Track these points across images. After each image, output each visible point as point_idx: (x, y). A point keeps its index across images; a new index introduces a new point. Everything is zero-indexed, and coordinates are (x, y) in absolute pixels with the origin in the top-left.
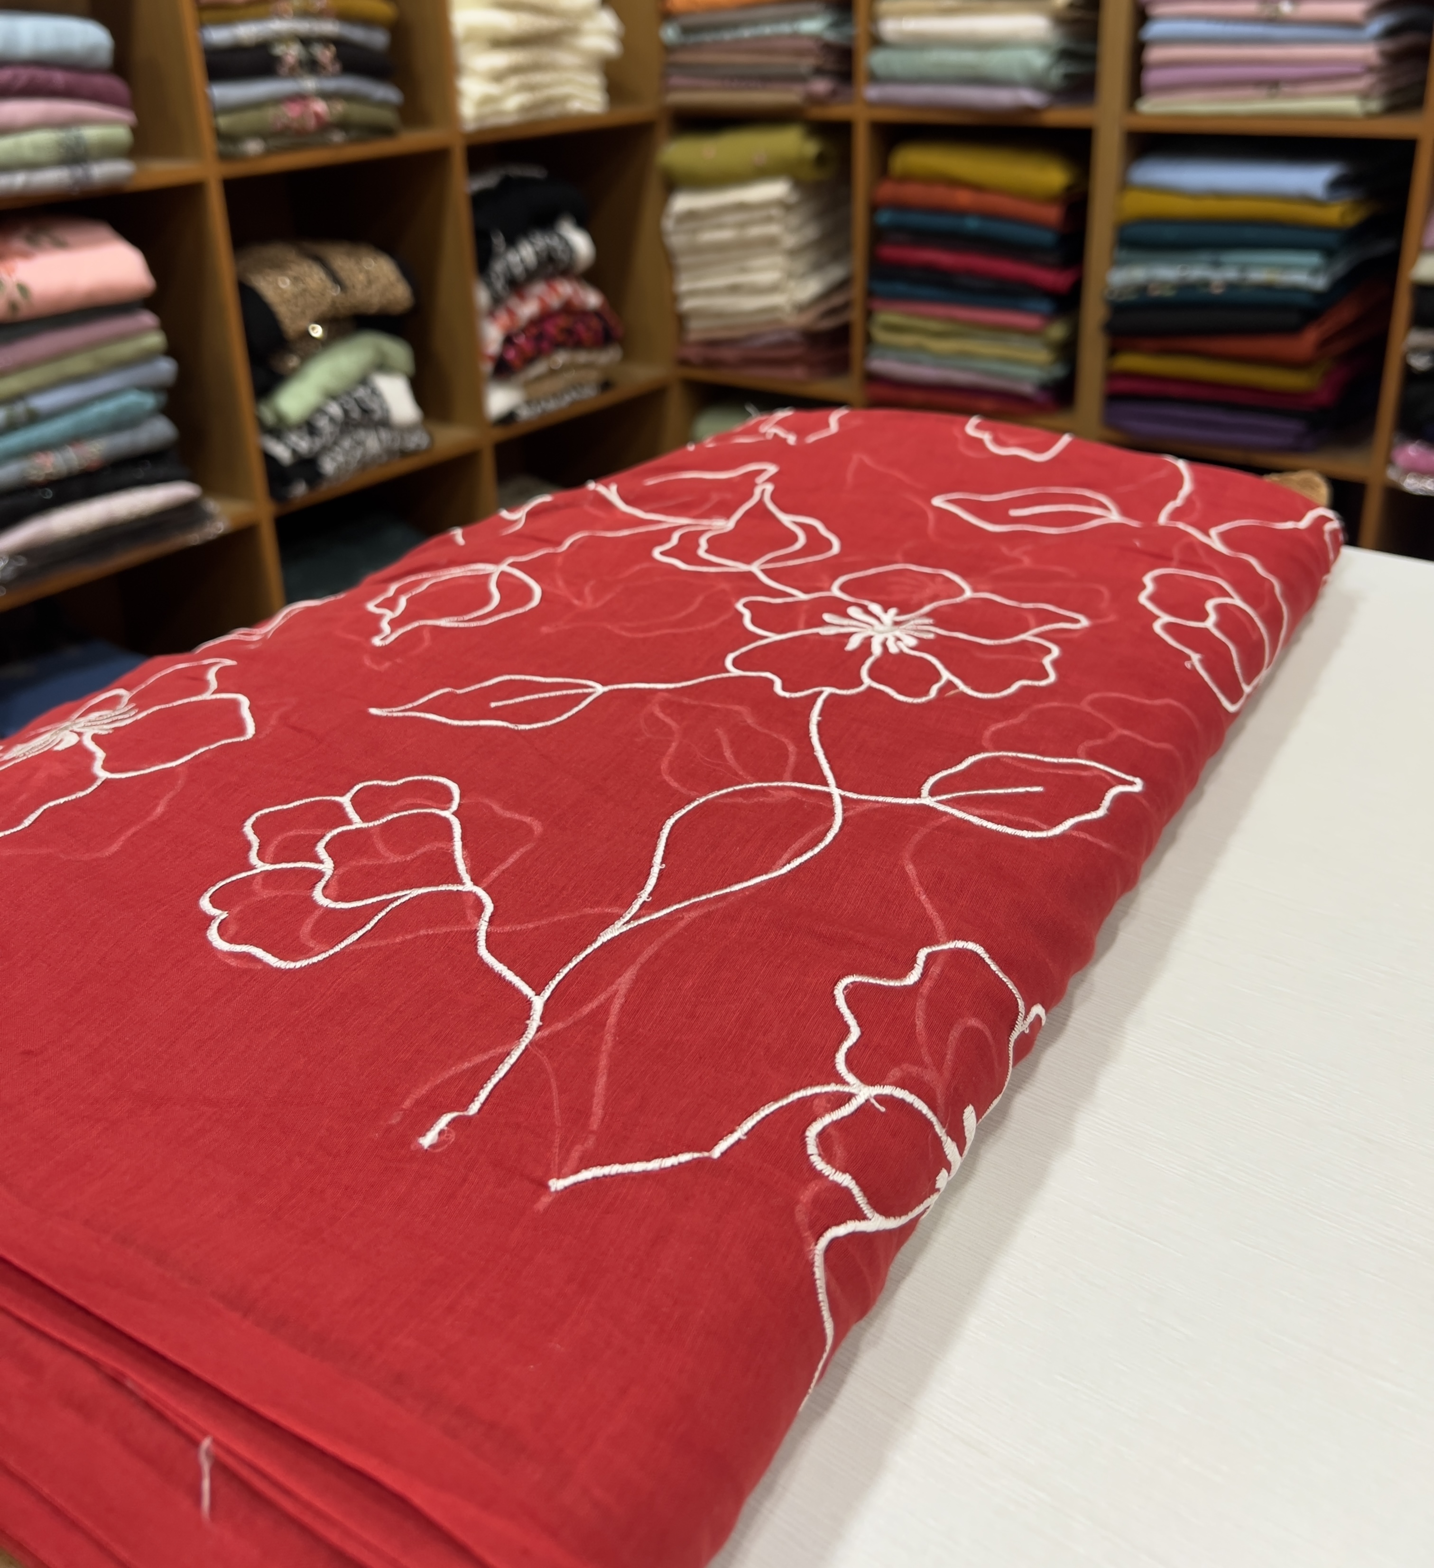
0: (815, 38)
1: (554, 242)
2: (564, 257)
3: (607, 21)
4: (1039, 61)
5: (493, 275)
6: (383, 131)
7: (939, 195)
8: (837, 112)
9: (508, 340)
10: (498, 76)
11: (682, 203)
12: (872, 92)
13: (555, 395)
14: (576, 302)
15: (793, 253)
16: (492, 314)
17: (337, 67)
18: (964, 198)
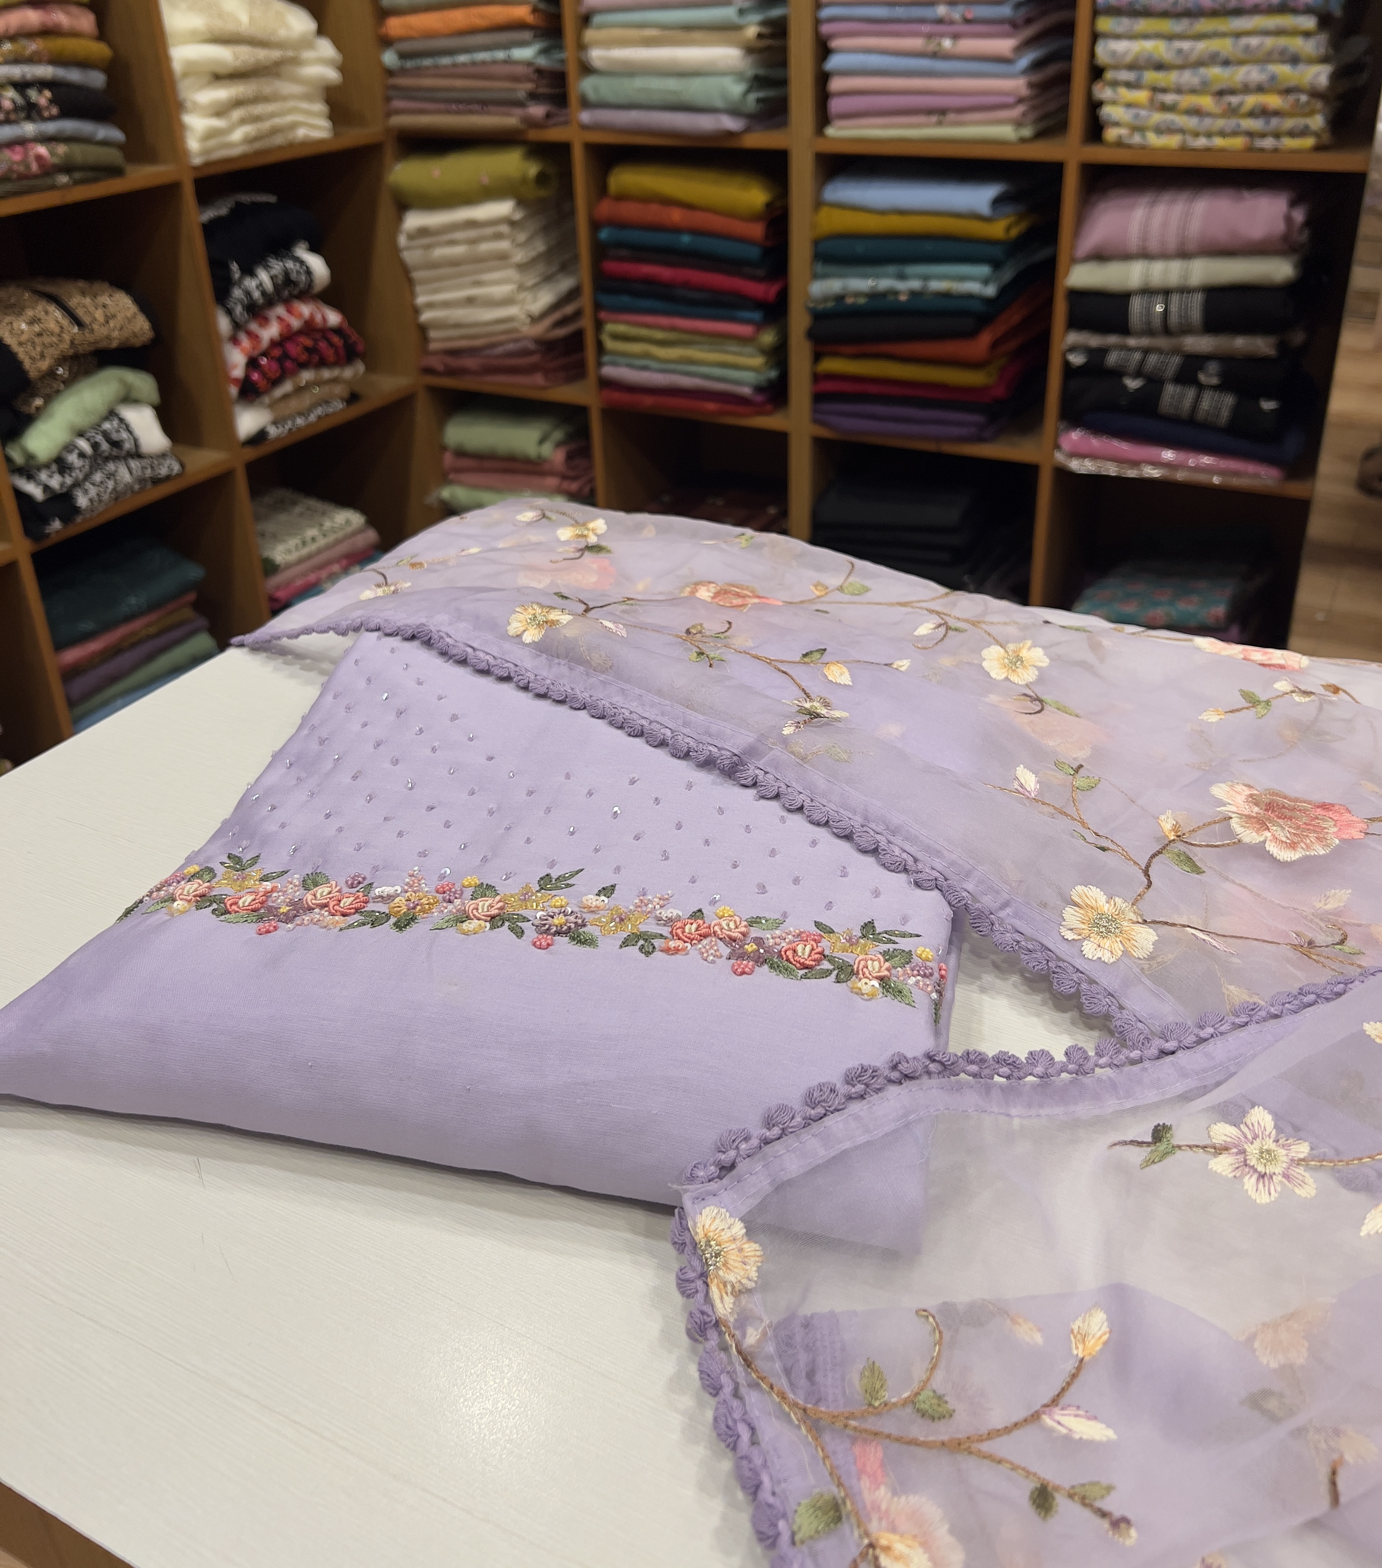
0: (529, 64)
2: (303, 279)
3: (326, 48)
4: (735, 89)
5: (232, 302)
6: (112, 171)
7: (653, 213)
8: (554, 134)
9: (252, 363)
10: (220, 111)
11: (413, 221)
12: (585, 117)
13: (303, 414)
14: (318, 318)
15: (522, 267)
16: (234, 340)
17: (55, 110)
18: (676, 216)
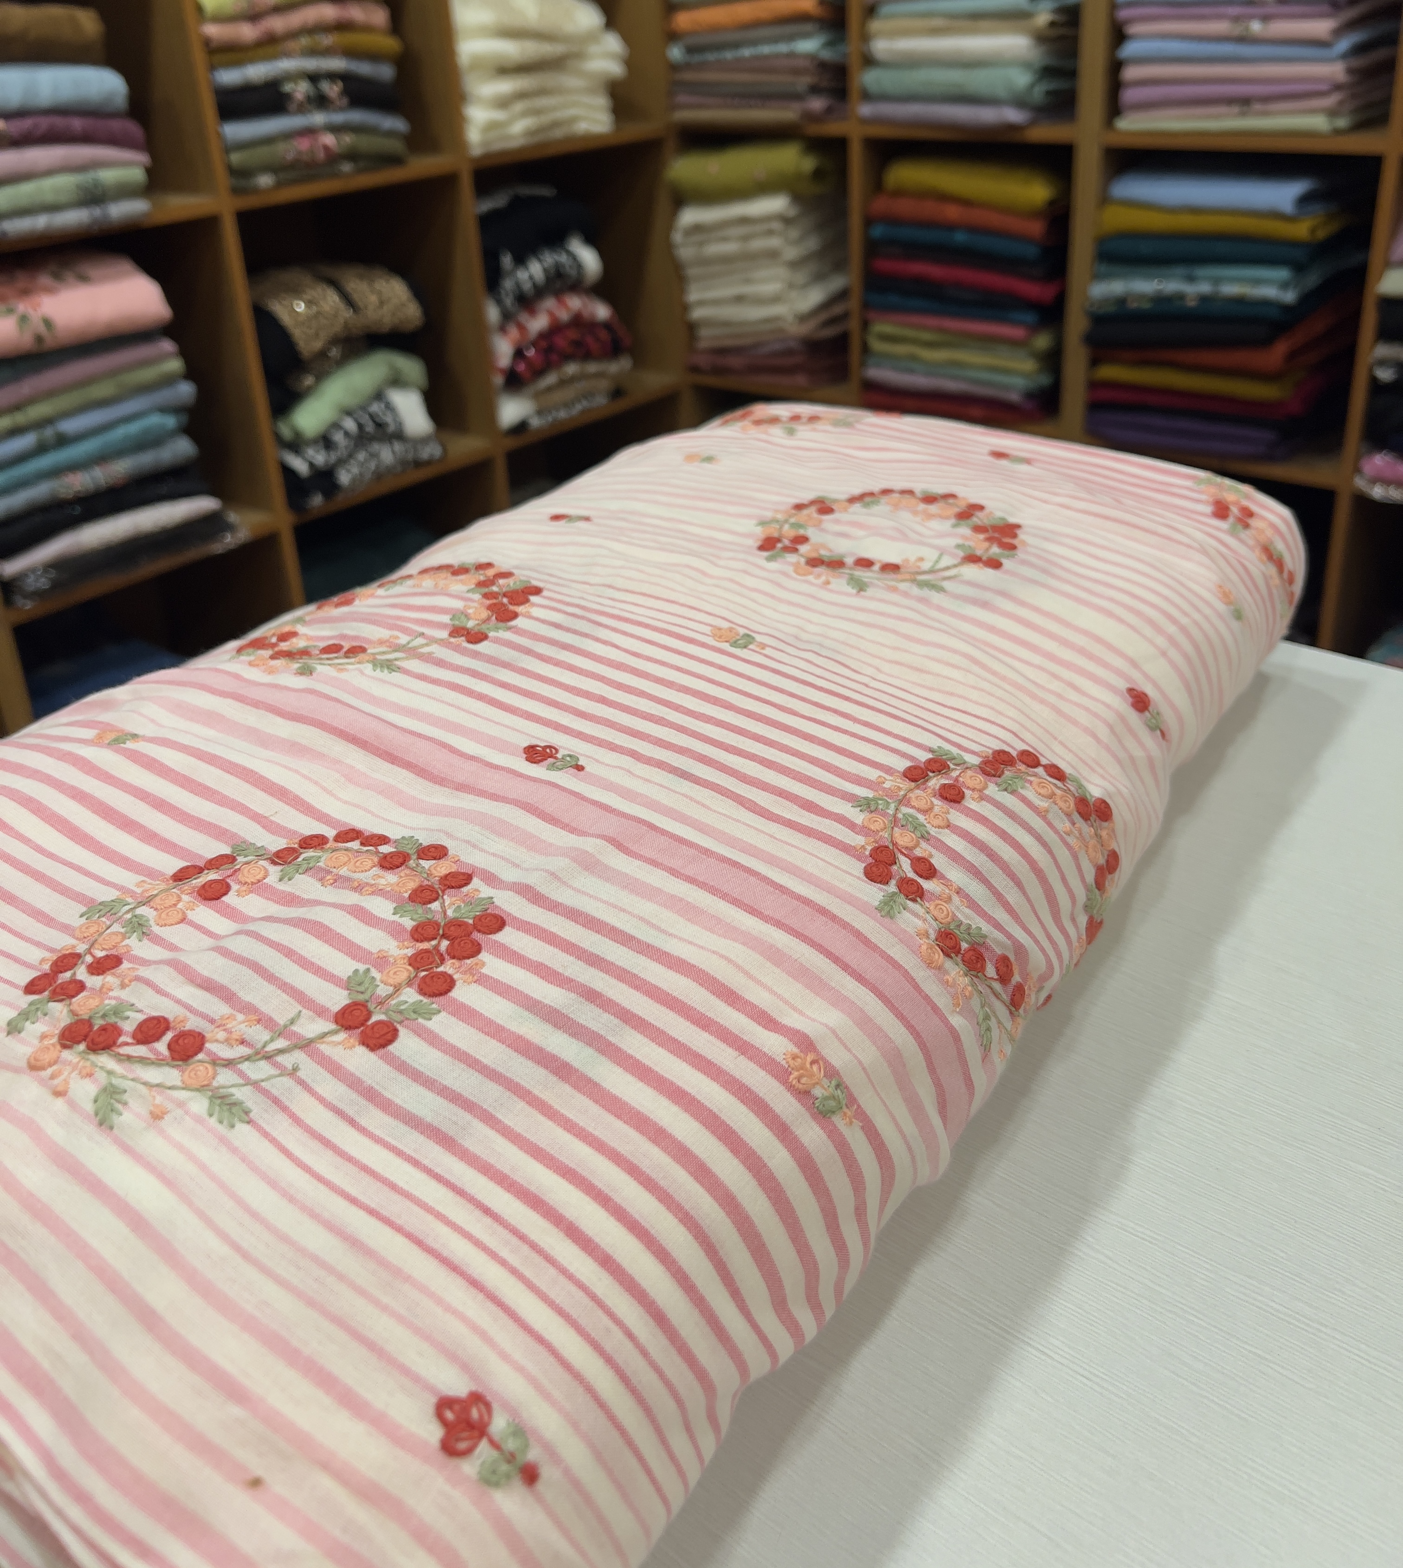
0: (811, 57)
1: (563, 258)
2: (573, 273)
3: (613, 43)
4: (1022, 79)
5: (502, 292)
6: (393, 160)
7: (929, 209)
8: (833, 128)
9: (519, 354)
10: (503, 103)
11: (689, 216)
12: (865, 110)
13: (567, 405)
14: (586, 314)
15: (794, 265)
16: (503, 329)
17: (345, 101)
18: (952, 212)
